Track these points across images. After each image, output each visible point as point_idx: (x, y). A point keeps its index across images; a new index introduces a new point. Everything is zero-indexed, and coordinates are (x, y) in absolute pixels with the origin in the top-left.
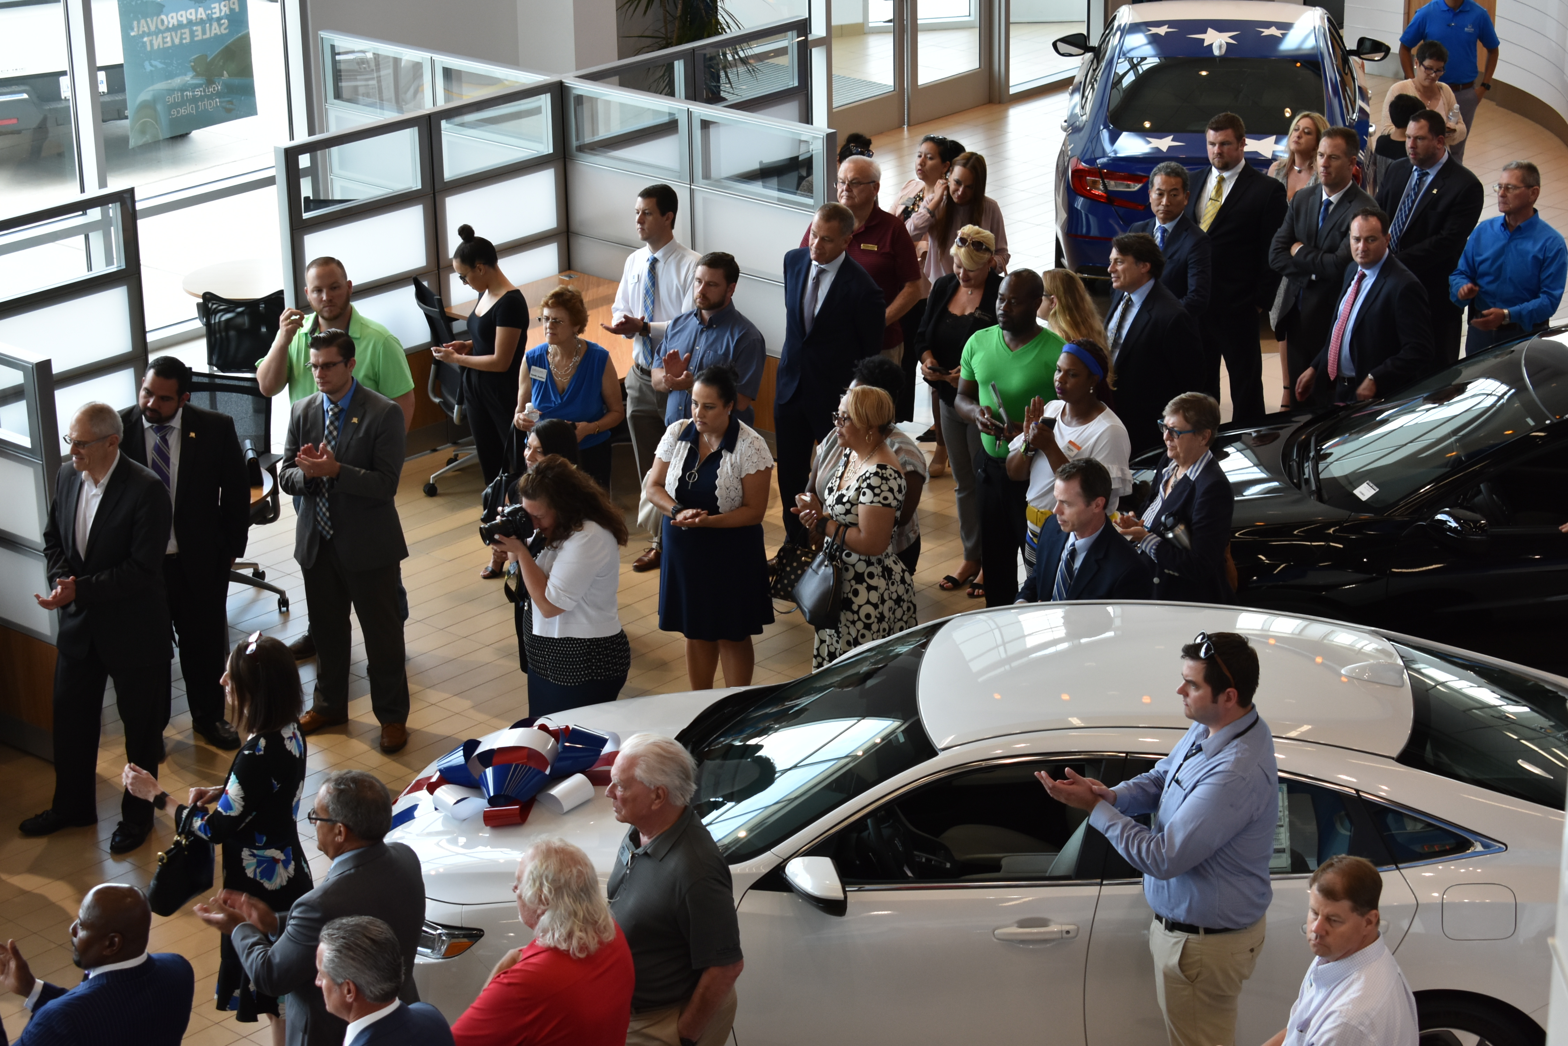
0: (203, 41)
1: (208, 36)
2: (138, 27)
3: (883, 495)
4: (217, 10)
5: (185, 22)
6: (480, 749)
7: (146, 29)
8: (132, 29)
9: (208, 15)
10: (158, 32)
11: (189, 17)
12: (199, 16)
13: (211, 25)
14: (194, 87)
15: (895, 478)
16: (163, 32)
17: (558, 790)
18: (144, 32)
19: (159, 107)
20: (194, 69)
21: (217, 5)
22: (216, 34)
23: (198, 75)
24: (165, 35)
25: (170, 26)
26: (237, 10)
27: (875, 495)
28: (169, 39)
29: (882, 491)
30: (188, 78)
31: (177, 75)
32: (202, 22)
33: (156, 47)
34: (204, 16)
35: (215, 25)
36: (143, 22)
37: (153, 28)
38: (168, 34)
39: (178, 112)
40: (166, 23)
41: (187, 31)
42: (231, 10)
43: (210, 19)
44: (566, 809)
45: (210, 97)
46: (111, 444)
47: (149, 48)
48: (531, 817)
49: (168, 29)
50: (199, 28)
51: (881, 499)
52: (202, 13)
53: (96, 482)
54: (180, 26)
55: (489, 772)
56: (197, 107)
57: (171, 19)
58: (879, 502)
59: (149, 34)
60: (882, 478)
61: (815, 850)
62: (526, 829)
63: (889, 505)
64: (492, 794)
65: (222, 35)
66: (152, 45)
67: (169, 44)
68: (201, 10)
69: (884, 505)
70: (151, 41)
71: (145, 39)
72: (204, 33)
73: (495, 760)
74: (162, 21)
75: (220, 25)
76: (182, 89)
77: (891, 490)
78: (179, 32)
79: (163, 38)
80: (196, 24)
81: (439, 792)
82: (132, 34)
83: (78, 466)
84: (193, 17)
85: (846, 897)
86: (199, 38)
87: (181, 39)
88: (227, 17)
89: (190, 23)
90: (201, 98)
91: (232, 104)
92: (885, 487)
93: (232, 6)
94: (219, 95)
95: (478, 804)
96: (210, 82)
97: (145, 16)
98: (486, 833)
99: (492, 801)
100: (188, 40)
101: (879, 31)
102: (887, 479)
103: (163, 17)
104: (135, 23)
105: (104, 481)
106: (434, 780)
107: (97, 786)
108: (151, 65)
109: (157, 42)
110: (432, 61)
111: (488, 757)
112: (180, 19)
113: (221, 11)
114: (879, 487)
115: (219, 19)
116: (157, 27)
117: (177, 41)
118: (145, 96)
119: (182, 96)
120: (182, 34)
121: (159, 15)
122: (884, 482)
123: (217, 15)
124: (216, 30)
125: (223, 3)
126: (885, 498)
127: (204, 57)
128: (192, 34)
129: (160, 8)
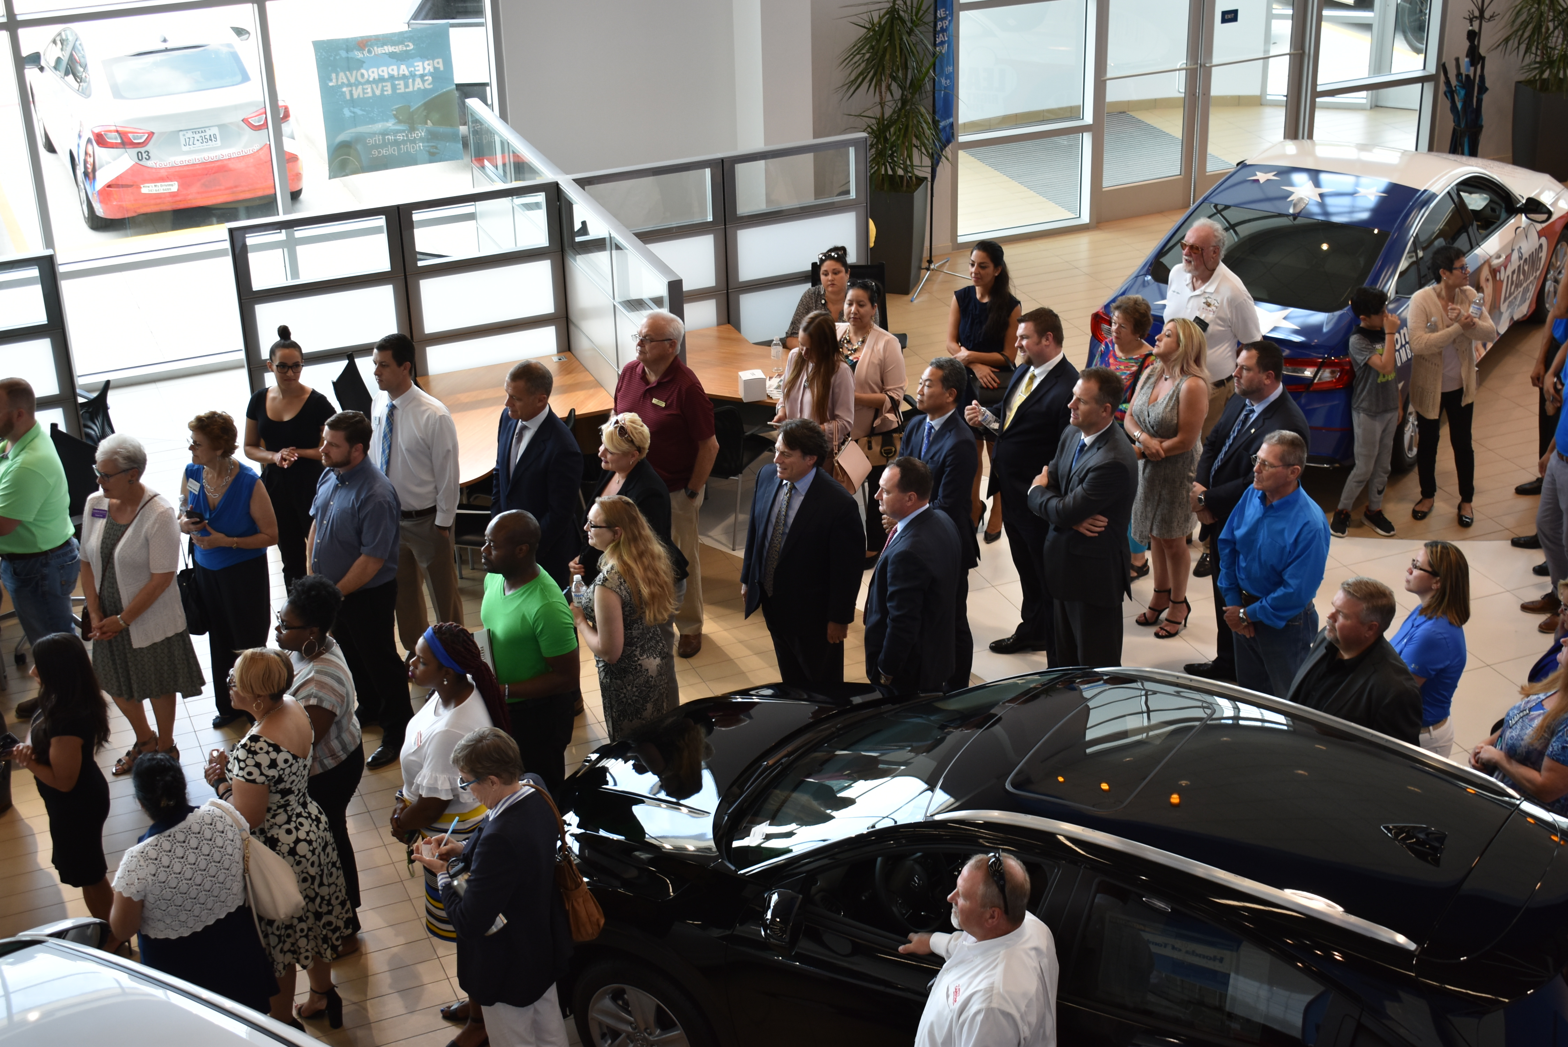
0: (405, 94)
1: (411, 89)
2: (337, 79)
3: (247, 770)
4: (421, 68)
5: (386, 76)
7: (345, 81)
8: (331, 80)
9: (411, 72)
10: (357, 84)
11: (391, 72)
12: (401, 72)
13: (414, 81)
14: (395, 132)
16: (363, 84)
18: (343, 83)
19: (359, 147)
20: (396, 117)
21: (420, 64)
22: (419, 89)
23: (400, 122)
24: (365, 87)
25: (371, 79)
26: (442, 69)
27: (241, 769)
28: (369, 90)
29: (247, 766)
30: (390, 124)
31: (377, 122)
32: (404, 77)
33: (355, 96)
34: (407, 73)
35: (418, 80)
36: (342, 74)
37: (352, 80)
38: (368, 86)
39: (379, 152)
40: (366, 76)
41: (389, 84)
42: (435, 68)
43: (413, 75)
45: (413, 142)
47: (348, 97)
49: (368, 82)
50: (402, 82)
51: (244, 773)
52: (404, 70)
54: (381, 79)
56: (399, 149)
57: (372, 73)
58: (243, 777)
59: (348, 85)
60: (249, 751)
63: (254, 781)
65: (425, 90)
66: (351, 94)
67: (370, 95)
68: (403, 67)
69: (247, 780)
70: (351, 92)
71: (344, 89)
72: (406, 86)
74: (362, 75)
75: (423, 81)
76: (383, 134)
77: (258, 765)
78: (380, 85)
79: (363, 89)
80: (399, 79)
82: (331, 84)
84: (395, 73)
86: (402, 90)
87: (383, 90)
88: (431, 74)
89: (392, 78)
90: (404, 142)
91: (436, 148)
92: (250, 762)
93: (436, 65)
94: (422, 140)
96: (412, 129)
97: (344, 69)
100: (390, 92)
102: (255, 753)
103: (363, 71)
104: (334, 76)
108: (351, 112)
109: (357, 93)
112: (381, 73)
113: (424, 69)
114: (244, 761)
115: (422, 76)
116: (356, 79)
117: (378, 93)
118: (344, 137)
119: (384, 139)
120: (383, 87)
121: (358, 69)
122: (250, 756)
123: (421, 72)
124: (418, 84)
125: (427, 62)
126: (250, 774)
127: (406, 107)
128: (394, 87)
129: (360, 64)
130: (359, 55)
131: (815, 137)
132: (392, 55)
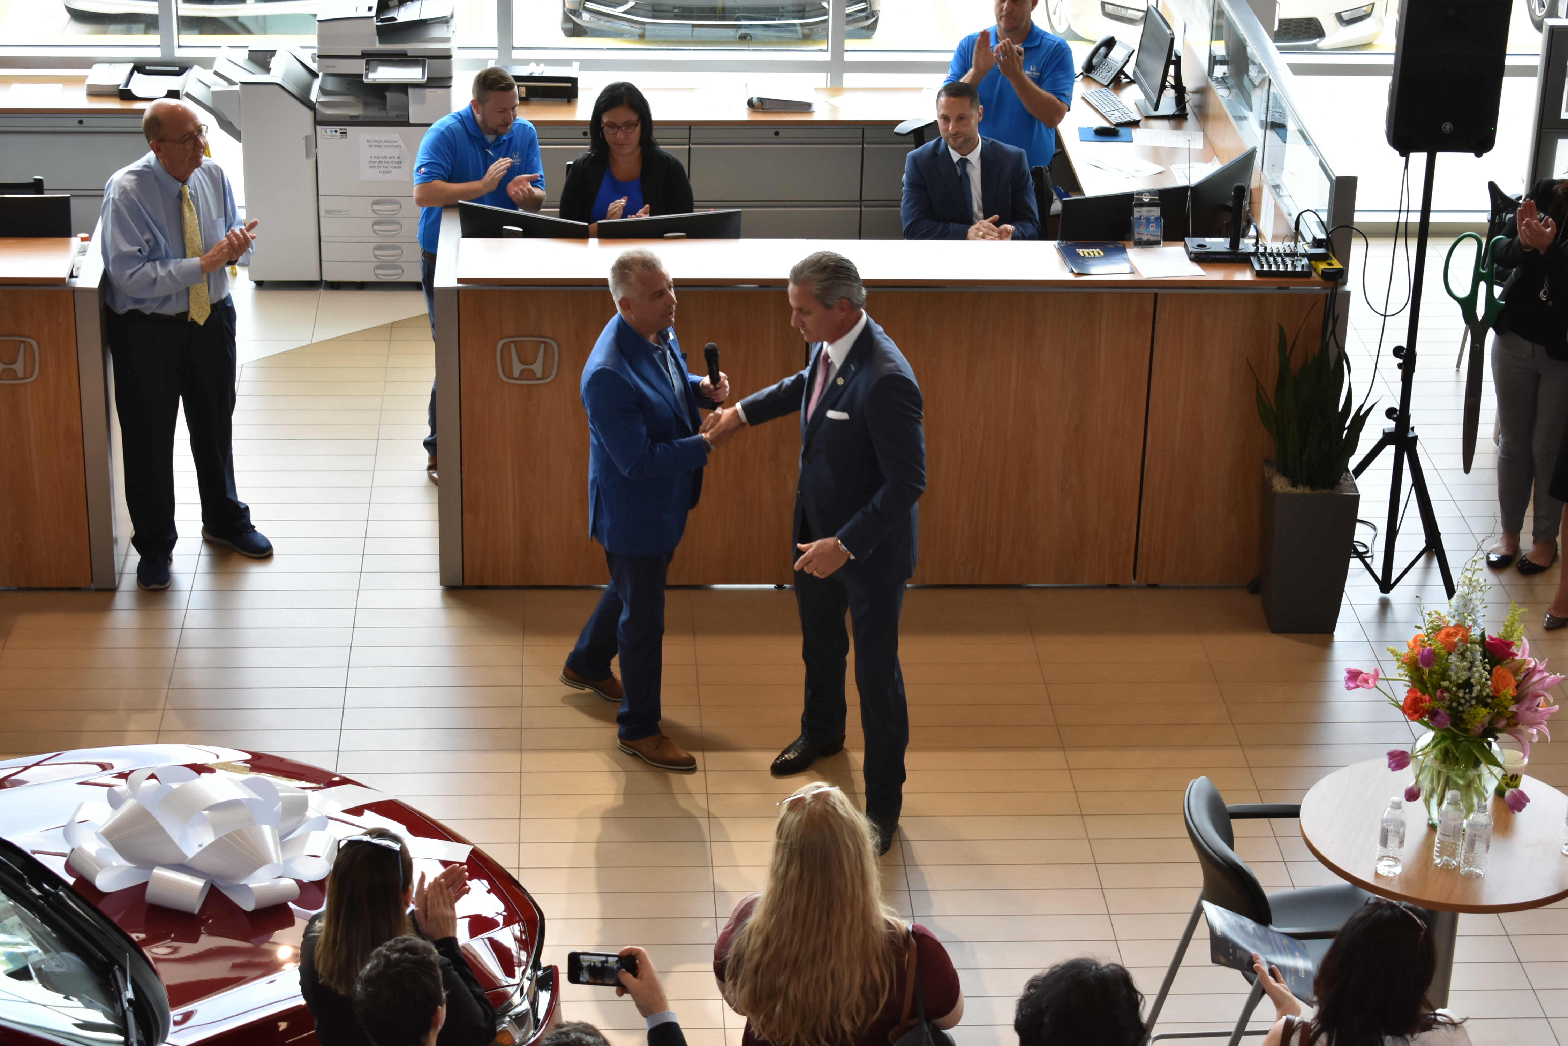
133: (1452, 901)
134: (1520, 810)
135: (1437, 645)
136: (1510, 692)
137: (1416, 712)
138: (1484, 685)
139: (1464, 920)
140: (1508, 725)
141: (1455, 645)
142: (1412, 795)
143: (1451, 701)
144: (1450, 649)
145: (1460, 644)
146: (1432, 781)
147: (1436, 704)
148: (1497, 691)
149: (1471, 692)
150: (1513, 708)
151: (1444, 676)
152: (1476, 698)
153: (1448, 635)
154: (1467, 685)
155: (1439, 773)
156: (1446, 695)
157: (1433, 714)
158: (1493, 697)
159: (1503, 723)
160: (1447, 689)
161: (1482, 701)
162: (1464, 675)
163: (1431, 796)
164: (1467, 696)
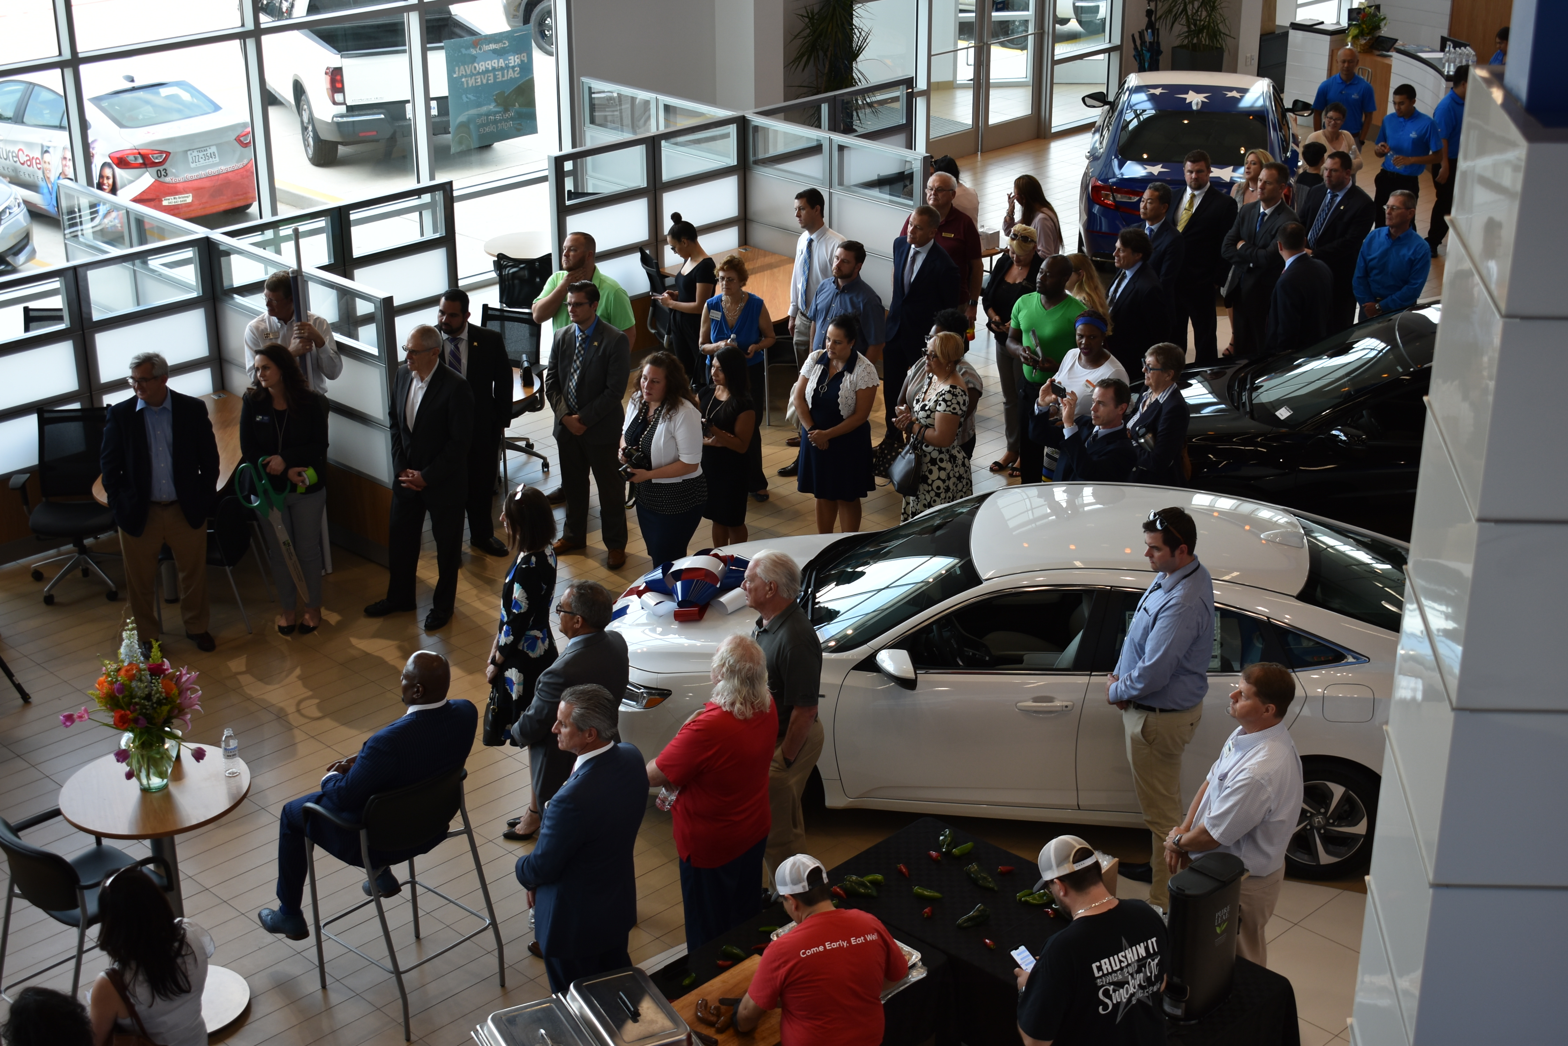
0: (502, 81)
1: (505, 78)
2: (459, 71)
3: (952, 407)
4: (512, 61)
5: (490, 68)
6: (673, 569)
7: (464, 73)
8: (455, 73)
9: (506, 64)
10: (472, 75)
11: (493, 65)
12: (500, 65)
13: (508, 71)
14: (496, 113)
15: (962, 395)
16: (475, 75)
17: (724, 599)
18: (462, 74)
19: (472, 126)
20: (495, 101)
21: (512, 57)
22: (511, 77)
23: (498, 105)
24: (477, 77)
25: (481, 71)
26: (526, 61)
27: (947, 406)
28: (479, 80)
29: (952, 403)
30: (492, 107)
31: (485, 105)
32: (502, 69)
33: (470, 85)
34: (503, 65)
35: (511, 71)
36: (462, 68)
37: (468, 72)
38: (478, 77)
39: (484, 130)
40: (478, 69)
41: (491, 74)
42: (522, 61)
43: (507, 67)
44: (729, 612)
45: (506, 120)
46: (434, 354)
47: (465, 86)
48: (705, 616)
49: (479, 73)
50: (500, 73)
51: (951, 409)
52: (502, 63)
53: (422, 380)
54: (487, 71)
55: (679, 584)
56: (497, 127)
57: (481, 66)
58: (950, 411)
59: (466, 76)
60: (953, 395)
61: (896, 645)
62: (703, 624)
63: (956, 413)
64: (680, 599)
65: (515, 78)
66: (467, 84)
67: (479, 84)
68: (501, 60)
69: (953, 413)
70: (467, 81)
71: (463, 80)
72: (503, 76)
73: (684, 576)
74: (475, 68)
75: (514, 71)
76: (488, 115)
77: (958, 403)
78: (486, 75)
79: (476, 79)
80: (498, 70)
81: (644, 597)
82: (455, 76)
83: (411, 368)
84: (496, 65)
85: (916, 678)
86: (500, 80)
87: (488, 80)
88: (519, 65)
89: (494, 69)
90: (500, 121)
91: (521, 125)
92: (954, 401)
93: (523, 59)
94: (512, 119)
95: (670, 606)
96: (506, 110)
97: (464, 64)
98: (675, 626)
99: (680, 604)
100: (492, 81)
101: (963, 87)
102: (956, 396)
103: (476, 65)
104: (457, 69)
105: (428, 379)
106: (641, 588)
107: (417, 585)
108: (467, 98)
109: (471, 82)
110: (657, 100)
111: (679, 574)
112: (487, 66)
113: (515, 61)
114: (951, 401)
115: (513, 67)
116: (471, 71)
117: (485, 82)
118: (462, 118)
119: (487, 119)
120: (488, 77)
121: (473, 63)
122: (954, 397)
123: (512, 64)
124: (511, 74)
125: (516, 56)
126: (954, 409)
127: (503, 93)
128: (495, 77)
129: (474, 59)
130: (473, 52)
131: (785, 101)
132: (494, 51)
133: (169, 829)
134: (202, 759)
135: (122, 678)
136: (175, 691)
137: (124, 723)
138: (161, 693)
139: (178, 838)
140: (179, 711)
141: (134, 675)
142: (129, 776)
143: (141, 709)
144: (132, 678)
145: (137, 674)
146: (139, 762)
147: (135, 714)
148: (167, 693)
149: (151, 700)
150: (178, 701)
151: (132, 697)
152: (155, 703)
153: (127, 671)
154: (148, 697)
155: (142, 756)
156: (137, 707)
157: (136, 721)
158: (166, 699)
159: (177, 711)
160: (136, 704)
161: (160, 703)
162: (146, 691)
163: (140, 771)
164: (150, 703)
